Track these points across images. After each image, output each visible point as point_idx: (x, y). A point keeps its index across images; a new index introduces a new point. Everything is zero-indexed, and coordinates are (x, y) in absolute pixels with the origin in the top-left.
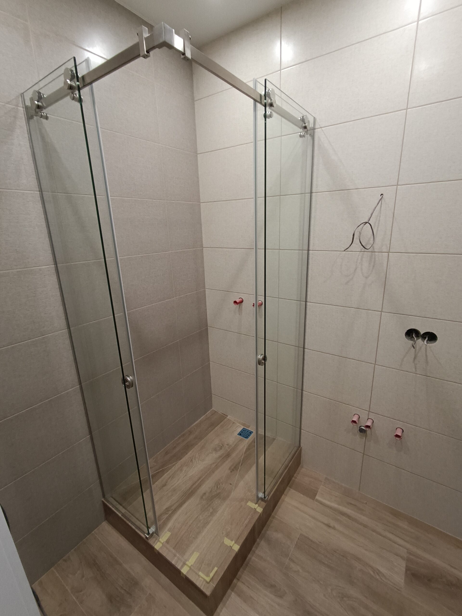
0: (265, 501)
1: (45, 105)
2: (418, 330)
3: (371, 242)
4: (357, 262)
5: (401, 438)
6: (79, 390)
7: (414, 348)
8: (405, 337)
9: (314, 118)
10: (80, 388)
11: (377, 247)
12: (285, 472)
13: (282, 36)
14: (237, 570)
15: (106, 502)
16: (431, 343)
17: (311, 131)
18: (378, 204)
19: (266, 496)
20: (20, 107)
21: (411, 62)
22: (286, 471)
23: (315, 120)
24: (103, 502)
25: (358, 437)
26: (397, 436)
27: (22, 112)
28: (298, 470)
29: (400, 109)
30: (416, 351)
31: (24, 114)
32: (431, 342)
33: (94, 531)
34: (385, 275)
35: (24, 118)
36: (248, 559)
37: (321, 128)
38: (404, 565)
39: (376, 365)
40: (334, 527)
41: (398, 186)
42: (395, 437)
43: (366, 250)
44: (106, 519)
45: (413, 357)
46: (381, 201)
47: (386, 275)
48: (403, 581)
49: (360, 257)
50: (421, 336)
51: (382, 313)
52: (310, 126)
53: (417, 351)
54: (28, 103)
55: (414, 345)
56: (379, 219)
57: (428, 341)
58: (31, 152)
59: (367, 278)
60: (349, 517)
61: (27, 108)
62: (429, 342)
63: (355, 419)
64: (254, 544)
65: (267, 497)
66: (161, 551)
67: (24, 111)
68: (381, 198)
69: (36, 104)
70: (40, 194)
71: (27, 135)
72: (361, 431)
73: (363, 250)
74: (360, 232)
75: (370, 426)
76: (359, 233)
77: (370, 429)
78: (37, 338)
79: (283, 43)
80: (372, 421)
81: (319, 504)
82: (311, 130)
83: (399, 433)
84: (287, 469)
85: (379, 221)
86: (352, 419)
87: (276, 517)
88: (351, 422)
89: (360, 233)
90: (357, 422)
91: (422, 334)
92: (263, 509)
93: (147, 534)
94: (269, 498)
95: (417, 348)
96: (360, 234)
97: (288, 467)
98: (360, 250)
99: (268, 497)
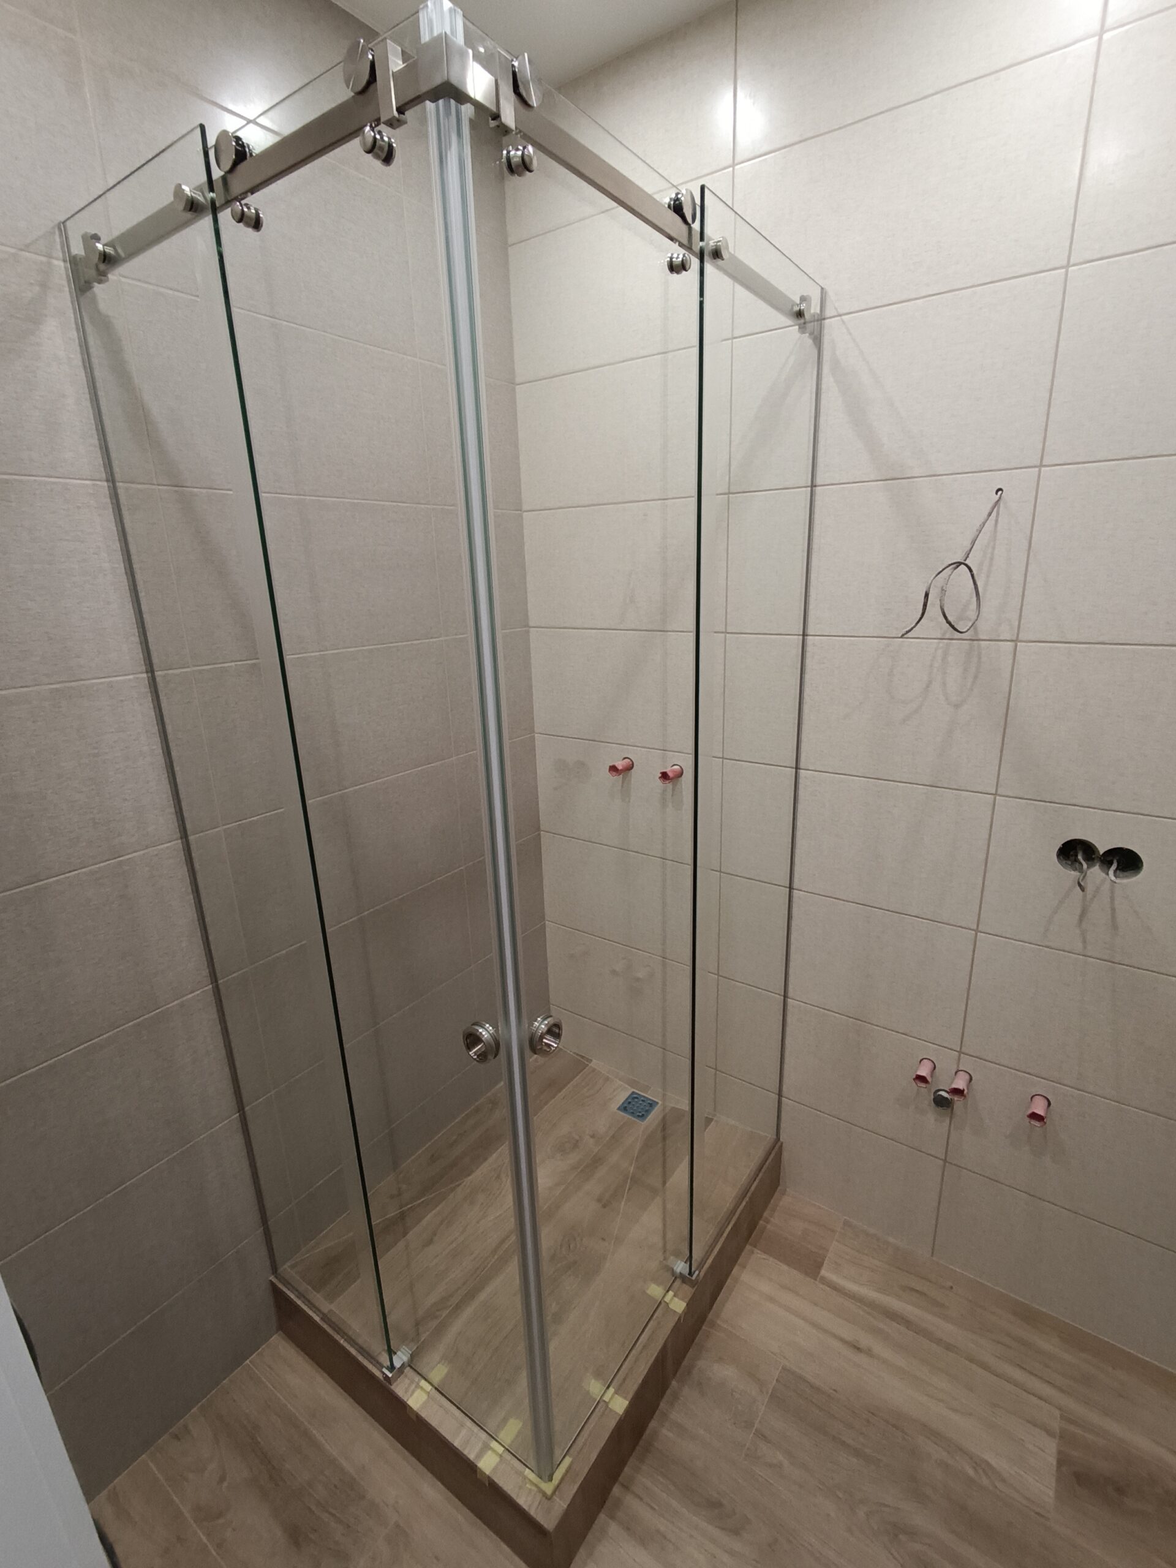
0: (692, 1284)
1: (122, 254)
2: (1091, 843)
3: (972, 613)
4: (931, 666)
5: (1045, 1120)
6: (211, 998)
7: (1082, 889)
8: (1057, 862)
9: (822, 289)
10: (213, 991)
11: (985, 628)
12: (742, 1207)
13: (739, 73)
14: (623, 1463)
15: (280, 1286)
16: (1127, 877)
17: (812, 324)
18: (990, 514)
19: (693, 1269)
20: (57, 259)
21: (1081, 144)
22: (744, 1203)
23: (825, 296)
24: (272, 1284)
25: (931, 1118)
26: (1034, 1116)
27: (63, 271)
28: (772, 1201)
29: (1049, 267)
30: (1085, 896)
31: (68, 276)
32: (1126, 874)
33: (250, 1359)
34: (1007, 699)
35: (67, 289)
36: (648, 1432)
37: (840, 315)
38: (1054, 1451)
39: (979, 934)
40: (869, 1350)
41: (1043, 469)
42: (1028, 1120)
43: (957, 635)
44: (282, 1327)
45: (1078, 911)
46: (996, 507)
47: (1009, 700)
48: (1051, 1493)
49: (940, 652)
50: (1100, 858)
51: (998, 797)
52: (812, 311)
53: (1089, 897)
54: (78, 249)
55: (1082, 880)
56: (992, 554)
57: (1118, 871)
58: (85, 378)
59: (957, 706)
60: (907, 1323)
61: (74, 262)
62: (1121, 875)
63: (923, 1072)
64: (663, 1393)
65: (697, 1272)
66: (423, 1414)
67: (66, 268)
68: (997, 500)
69: (100, 251)
70: (109, 487)
71: (75, 334)
72: (941, 1103)
73: (947, 636)
74: (944, 588)
75: (964, 1090)
76: (940, 589)
77: (963, 1098)
78: (102, 864)
79: (740, 94)
80: (967, 1077)
81: (828, 1289)
82: (814, 321)
83: (1040, 1109)
84: (747, 1199)
85: (992, 559)
86: (916, 1072)
87: (719, 1322)
88: (914, 1079)
89: (942, 590)
90: (929, 1079)
91: (1101, 853)
92: (687, 1305)
93: (387, 1368)
94: (702, 1274)
95: (1090, 888)
96: (943, 592)
97: (749, 1195)
98: (939, 636)
99: (700, 1272)
